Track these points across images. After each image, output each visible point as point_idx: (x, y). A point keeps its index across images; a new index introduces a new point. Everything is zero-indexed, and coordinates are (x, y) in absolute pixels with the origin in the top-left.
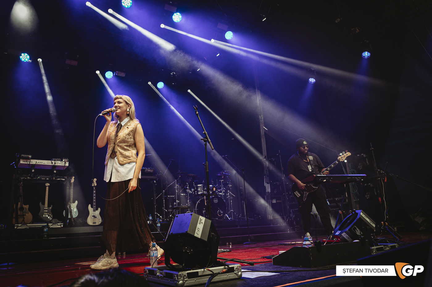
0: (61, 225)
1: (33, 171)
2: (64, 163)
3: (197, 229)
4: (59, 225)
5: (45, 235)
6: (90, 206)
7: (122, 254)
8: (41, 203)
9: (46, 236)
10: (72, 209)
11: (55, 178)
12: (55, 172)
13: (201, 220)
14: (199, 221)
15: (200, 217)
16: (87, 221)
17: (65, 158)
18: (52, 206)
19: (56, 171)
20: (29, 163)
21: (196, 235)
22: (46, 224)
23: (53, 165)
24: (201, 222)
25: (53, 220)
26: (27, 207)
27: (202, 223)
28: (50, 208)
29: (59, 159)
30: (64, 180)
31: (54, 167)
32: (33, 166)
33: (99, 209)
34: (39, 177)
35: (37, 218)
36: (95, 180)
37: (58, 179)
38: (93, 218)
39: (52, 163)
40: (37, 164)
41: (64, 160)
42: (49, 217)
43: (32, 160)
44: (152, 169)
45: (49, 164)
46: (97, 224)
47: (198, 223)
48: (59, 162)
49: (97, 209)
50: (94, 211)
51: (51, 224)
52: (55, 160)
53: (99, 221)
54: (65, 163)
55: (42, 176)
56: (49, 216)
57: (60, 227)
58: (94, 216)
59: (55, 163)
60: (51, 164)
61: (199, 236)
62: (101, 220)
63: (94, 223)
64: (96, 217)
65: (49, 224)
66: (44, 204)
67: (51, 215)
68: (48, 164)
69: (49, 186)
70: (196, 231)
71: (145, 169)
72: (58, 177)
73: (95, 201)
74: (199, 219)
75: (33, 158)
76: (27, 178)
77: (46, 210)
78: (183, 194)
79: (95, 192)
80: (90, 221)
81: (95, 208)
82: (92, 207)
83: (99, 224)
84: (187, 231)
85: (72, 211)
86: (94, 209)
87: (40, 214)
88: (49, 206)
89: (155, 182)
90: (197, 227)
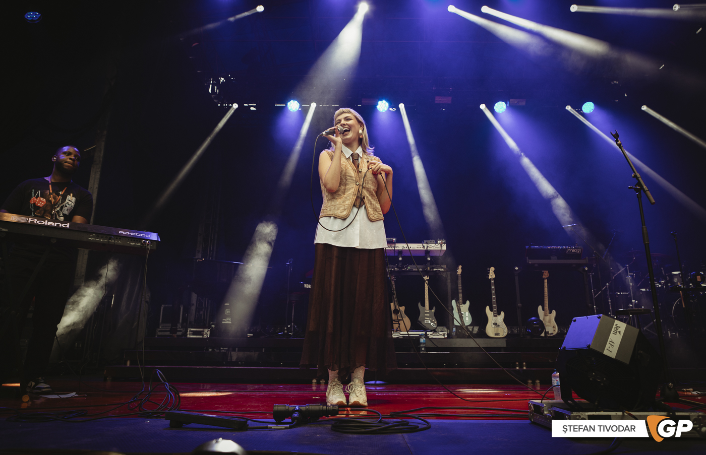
0: (444, 335)
1: (400, 259)
2: (439, 246)
3: (608, 342)
4: (441, 335)
5: (422, 347)
6: (488, 308)
7: (534, 383)
8: (419, 304)
9: (423, 349)
10: (462, 313)
11: (430, 269)
12: (429, 259)
13: (617, 327)
14: (613, 328)
15: (617, 322)
16: (485, 330)
17: (441, 238)
18: (434, 308)
19: (430, 257)
20: (393, 249)
21: (606, 352)
22: (424, 333)
23: (425, 249)
24: (618, 331)
25: (438, 327)
26: (402, 309)
27: (620, 332)
28: (433, 311)
29: (432, 241)
30: (443, 270)
31: (427, 252)
32: (400, 252)
33: (503, 314)
34: (409, 268)
35: (416, 325)
36: (492, 269)
37: (434, 270)
38: (493, 326)
39: (424, 246)
40: (404, 249)
41: (439, 242)
42: (432, 324)
43: (397, 245)
44: (578, 248)
45: (420, 249)
46: (501, 336)
47: (612, 332)
48: (433, 245)
49: (499, 314)
50: (495, 316)
51: (431, 333)
52: (427, 243)
53: (503, 331)
54: (441, 245)
55: (413, 266)
56: (432, 322)
57: (443, 337)
58: (495, 324)
59: (428, 247)
60: (423, 249)
61: (613, 355)
62: (506, 330)
63: (496, 334)
64: (499, 326)
65: (428, 333)
66: (423, 305)
67: (435, 321)
68: (418, 249)
69: (428, 280)
70: (608, 345)
71: (567, 249)
72: (434, 266)
73: (494, 301)
74: (614, 326)
75: (398, 242)
76: (394, 269)
77: (427, 313)
78: (644, 290)
79: (493, 287)
80: (490, 330)
81: (495, 311)
82: (491, 310)
83: (504, 336)
84: (589, 346)
85: (462, 316)
86: (494, 313)
87: (419, 319)
88: (431, 308)
89: (586, 269)
90: (609, 340)
